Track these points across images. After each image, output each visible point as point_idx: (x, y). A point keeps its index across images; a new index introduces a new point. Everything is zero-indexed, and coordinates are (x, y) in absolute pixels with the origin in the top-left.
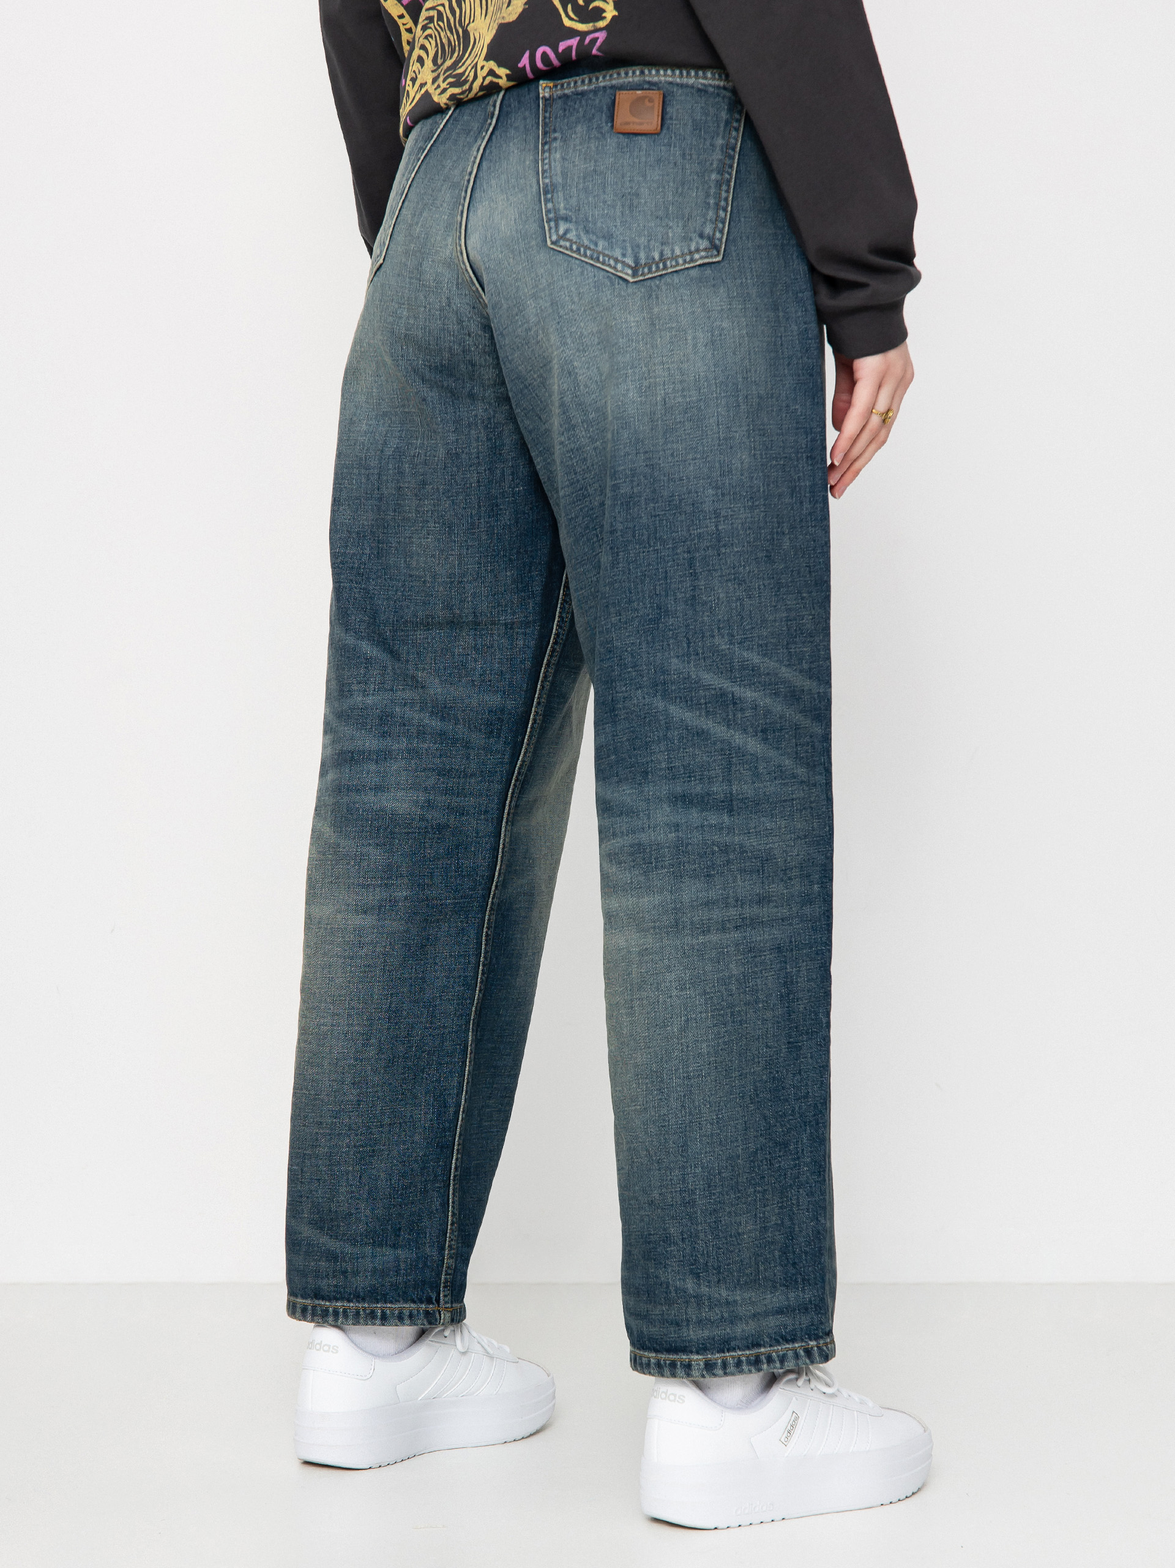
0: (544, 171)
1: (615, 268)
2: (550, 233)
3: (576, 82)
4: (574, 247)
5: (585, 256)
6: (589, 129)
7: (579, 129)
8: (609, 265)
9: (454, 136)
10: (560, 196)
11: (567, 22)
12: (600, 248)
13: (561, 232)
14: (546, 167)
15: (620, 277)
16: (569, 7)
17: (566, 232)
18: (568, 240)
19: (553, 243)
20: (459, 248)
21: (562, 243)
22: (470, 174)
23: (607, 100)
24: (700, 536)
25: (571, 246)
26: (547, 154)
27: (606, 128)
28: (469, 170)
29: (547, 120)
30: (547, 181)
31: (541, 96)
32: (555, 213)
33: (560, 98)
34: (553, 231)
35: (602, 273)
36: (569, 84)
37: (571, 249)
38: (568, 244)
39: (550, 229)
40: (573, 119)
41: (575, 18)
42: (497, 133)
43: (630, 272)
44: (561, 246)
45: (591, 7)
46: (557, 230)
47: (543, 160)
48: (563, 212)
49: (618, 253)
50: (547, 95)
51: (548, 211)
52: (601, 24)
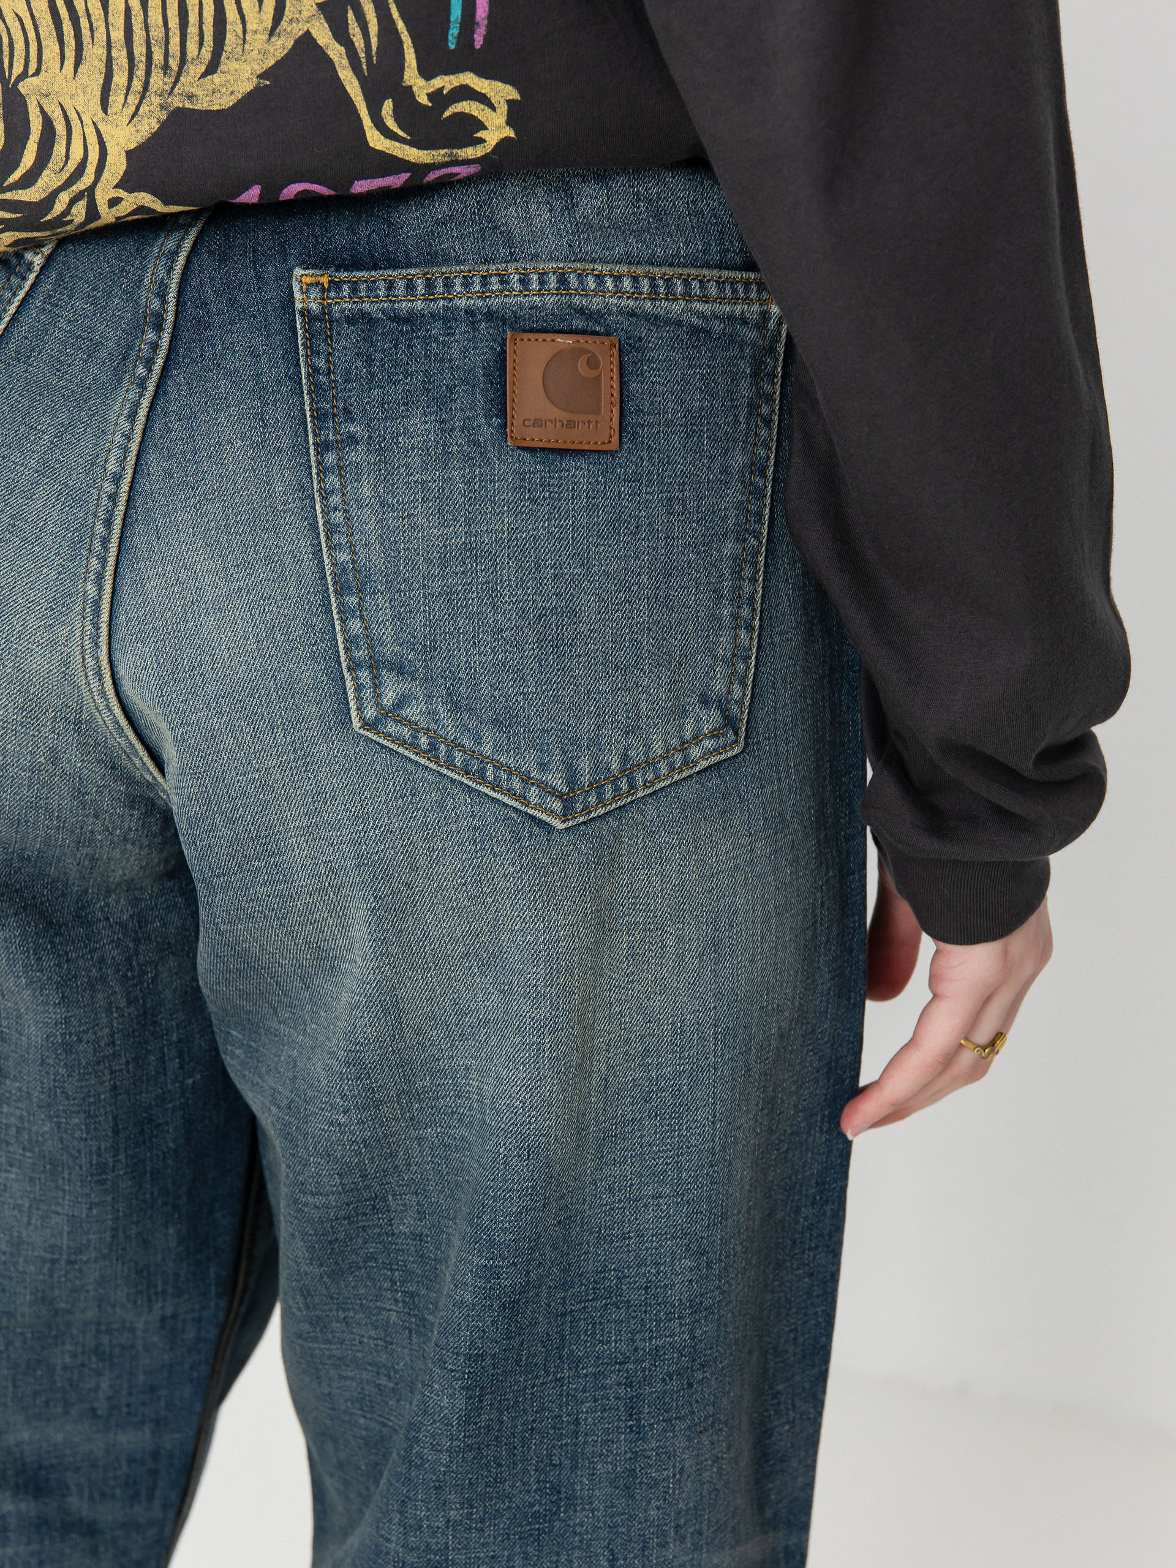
0: (331, 530)
1: (523, 798)
2: (359, 699)
3: (391, 286)
4: (423, 741)
5: (450, 764)
6: (444, 429)
7: (415, 422)
8: (510, 792)
10: (380, 605)
11: (376, 140)
12: (487, 749)
13: (388, 700)
14: (338, 517)
15: (533, 818)
16: (388, 107)
17: (401, 702)
18: (407, 722)
19: (366, 724)
20: (90, 662)
21: (391, 728)
22: (117, 479)
23: (480, 356)
24: (656, 1353)
25: (415, 737)
26: (333, 480)
27: (487, 432)
28: (112, 467)
29: (322, 379)
30: (344, 557)
31: (299, 305)
32: (371, 647)
33: (351, 320)
34: (367, 693)
35: (490, 809)
36: (372, 285)
37: (414, 746)
38: (406, 732)
39: (359, 688)
40: (396, 392)
41: (401, 133)
42: (179, 375)
43: (557, 806)
44: (388, 735)
45: (447, 114)
46: (378, 696)
47: (325, 495)
48: (389, 650)
49: (528, 763)
50: (314, 306)
51: (351, 642)
52: (470, 152)
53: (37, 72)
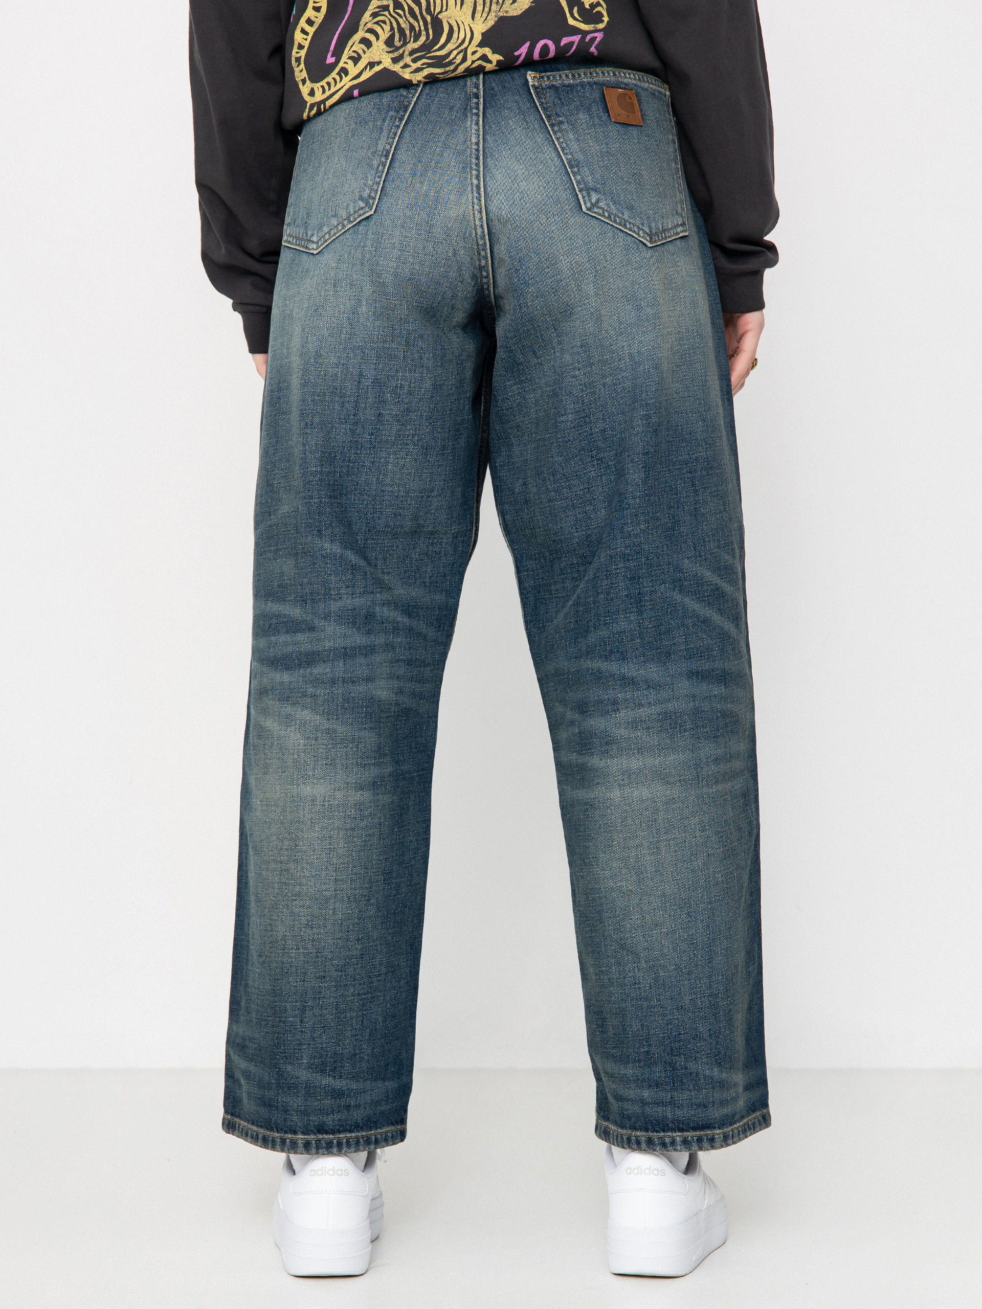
0: (563, 149)
1: (638, 234)
2: (584, 201)
3: (560, 76)
4: (606, 214)
5: (615, 221)
6: (591, 117)
7: (581, 116)
8: (634, 232)
9: (433, 108)
10: (586, 171)
11: (571, 21)
12: (626, 217)
13: (593, 200)
14: (564, 145)
15: (641, 241)
16: (576, 9)
17: (598, 201)
18: (600, 208)
19: (588, 209)
20: (476, 207)
21: (596, 210)
22: (477, 144)
23: (597, 95)
25: (603, 213)
26: (559, 134)
27: (605, 118)
28: (474, 140)
29: (545, 106)
30: (570, 157)
31: (531, 84)
32: (585, 184)
33: (549, 88)
34: (587, 198)
35: (629, 238)
36: (554, 77)
37: (603, 216)
38: (601, 211)
39: (583, 197)
40: (572, 106)
41: (580, 19)
42: (489, 111)
43: (648, 238)
44: (595, 213)
45: (594, 11)
46: (590, 200)
47: (558, 139)
48: (591, 185)
49: (638, 222)
50: (536, 84)
51: (578, 182)
52: (601, 26)
53: (446, 10)
